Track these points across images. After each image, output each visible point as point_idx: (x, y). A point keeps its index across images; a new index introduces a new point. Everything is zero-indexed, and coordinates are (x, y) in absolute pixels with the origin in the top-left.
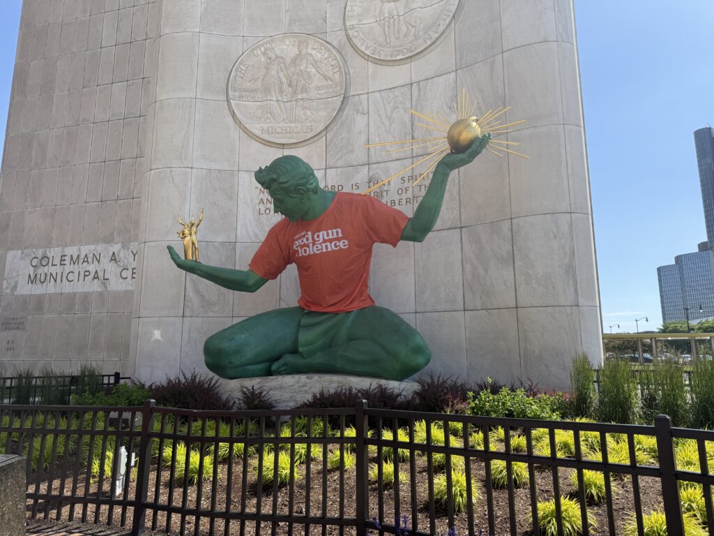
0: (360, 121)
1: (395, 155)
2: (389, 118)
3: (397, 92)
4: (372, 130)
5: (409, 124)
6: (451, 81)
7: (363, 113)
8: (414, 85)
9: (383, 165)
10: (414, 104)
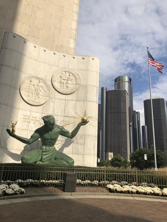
0: (52, 104)
1: (60, 115)
2: (60, 106)
3: (62, 100)
4: (55, 107)
5: (64, 108)
6: (75, 103)
7: (53, 103)
8: (66, 100)
9: (57, 116)
10: (66, 104)
